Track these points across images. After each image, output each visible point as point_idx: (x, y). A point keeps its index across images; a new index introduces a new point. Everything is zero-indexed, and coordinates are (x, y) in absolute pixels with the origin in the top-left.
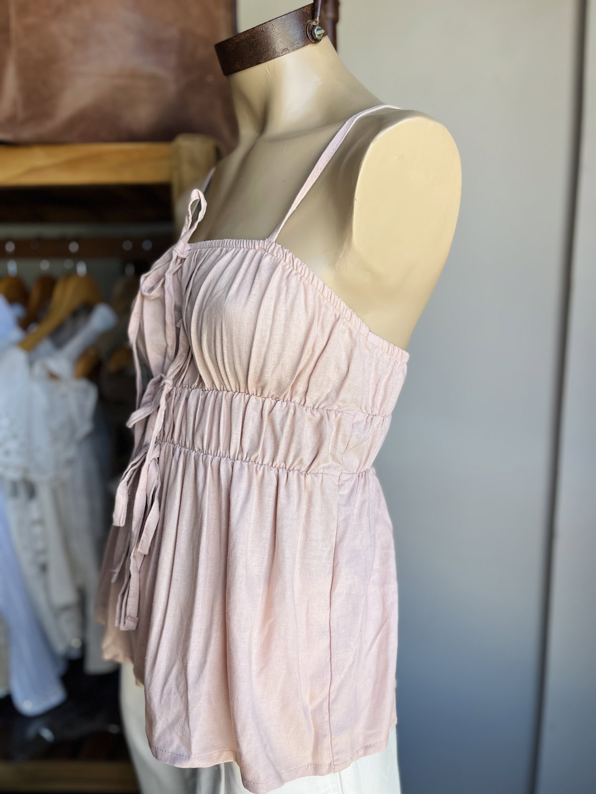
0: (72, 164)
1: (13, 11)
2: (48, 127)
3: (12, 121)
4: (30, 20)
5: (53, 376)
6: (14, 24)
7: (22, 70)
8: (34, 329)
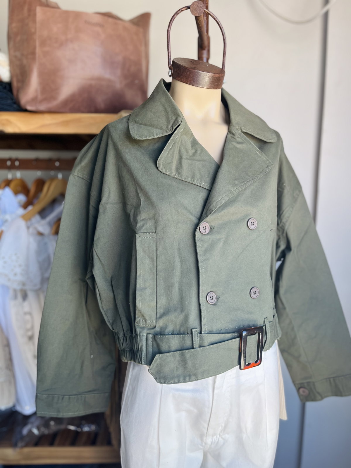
0: (66, 123)
1: (37, 44)
2: (53, 104)
3: (34, 100)
4: (47, 49)
5: (41, 234)
6: (38, 50)
7: (41, 75)
8: (30, 208)
